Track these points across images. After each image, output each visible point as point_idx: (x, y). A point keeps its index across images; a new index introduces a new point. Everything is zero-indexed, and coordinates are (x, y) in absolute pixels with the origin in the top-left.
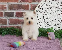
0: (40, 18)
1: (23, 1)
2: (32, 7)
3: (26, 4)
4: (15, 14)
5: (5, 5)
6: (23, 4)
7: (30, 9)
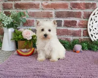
0: (95, 29)
1: (74, 8)
2: (85, 14)
3: (78, 11)
4: (63, 24)
5: (51, 12)
6: (74, 11)
7: (82, 17)
